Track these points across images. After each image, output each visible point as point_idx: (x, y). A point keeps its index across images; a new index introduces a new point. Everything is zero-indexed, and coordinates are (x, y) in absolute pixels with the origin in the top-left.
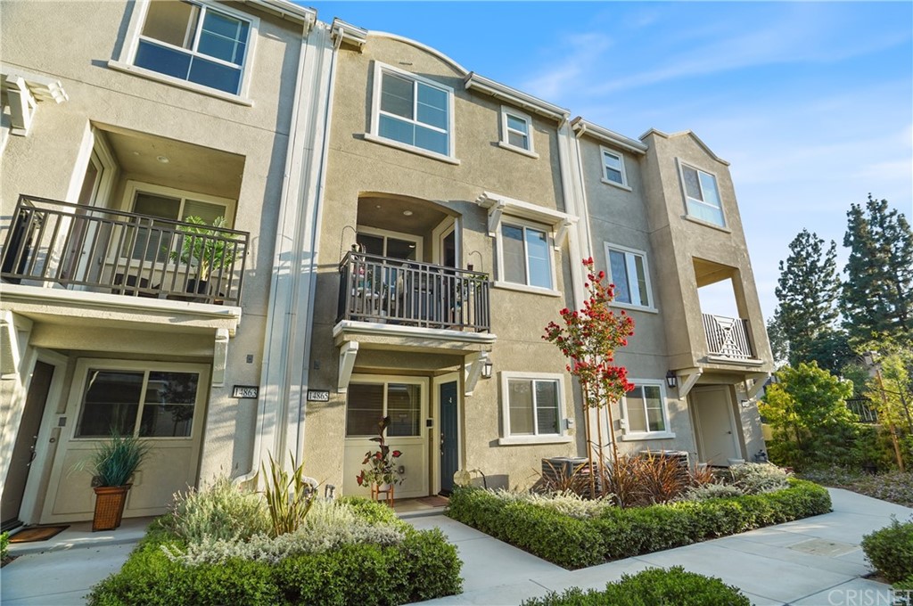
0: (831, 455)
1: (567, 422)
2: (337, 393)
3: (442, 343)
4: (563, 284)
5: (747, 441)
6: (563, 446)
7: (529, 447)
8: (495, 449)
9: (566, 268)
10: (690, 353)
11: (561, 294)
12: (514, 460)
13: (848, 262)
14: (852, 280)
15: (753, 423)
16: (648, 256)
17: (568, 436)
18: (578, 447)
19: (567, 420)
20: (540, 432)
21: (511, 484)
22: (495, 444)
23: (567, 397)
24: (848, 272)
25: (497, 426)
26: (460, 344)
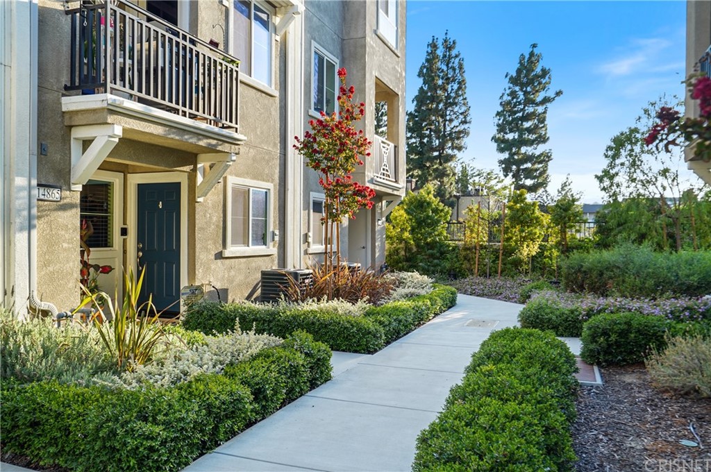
0: (429, 265)
1: (274, 234)
2: (70, 190)
3: (199, 140)
4: (278, 82)
5: (377, 255)
6: (268, 258)
7: (245, 260)
8: (219, 261)
9: (282, 64)
10: (364, 173)
11: (276, 93)
12: (233, 273)
13: (417, 94)
14: (416, 111)
15: (381, 241)
16: (340, 64)
17: (272, 249)
18: (279, 260)
19: (273, 232)
20: (253, 244)
21: (229, 297)
22: (219, 256)
23: (275, 208)
24: (415, 103)
25: (221, 237)
26: (214, 142)
